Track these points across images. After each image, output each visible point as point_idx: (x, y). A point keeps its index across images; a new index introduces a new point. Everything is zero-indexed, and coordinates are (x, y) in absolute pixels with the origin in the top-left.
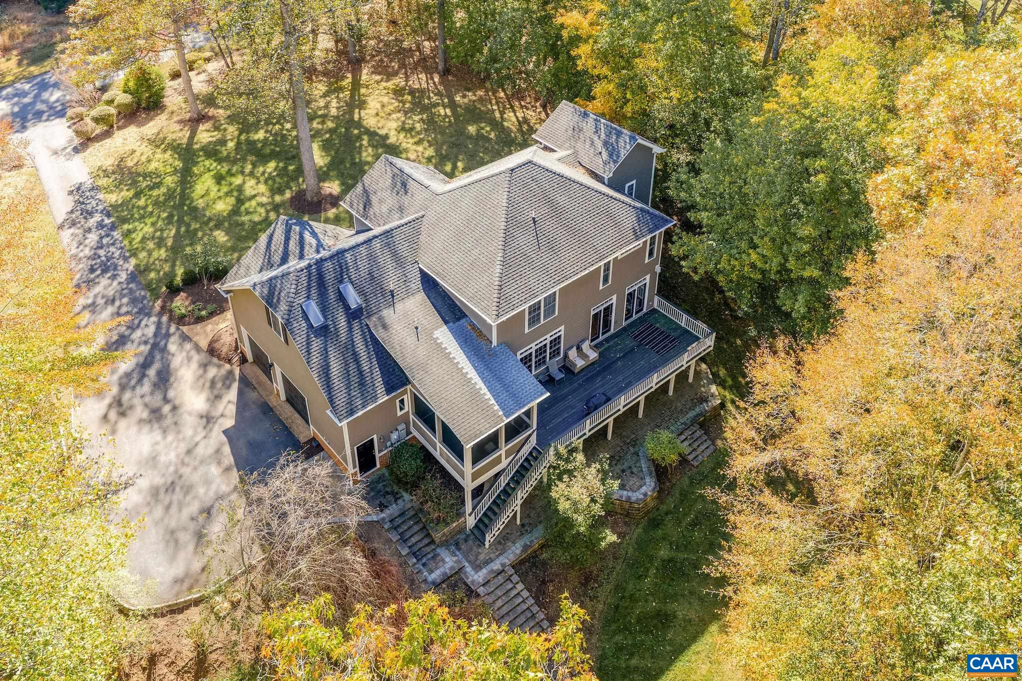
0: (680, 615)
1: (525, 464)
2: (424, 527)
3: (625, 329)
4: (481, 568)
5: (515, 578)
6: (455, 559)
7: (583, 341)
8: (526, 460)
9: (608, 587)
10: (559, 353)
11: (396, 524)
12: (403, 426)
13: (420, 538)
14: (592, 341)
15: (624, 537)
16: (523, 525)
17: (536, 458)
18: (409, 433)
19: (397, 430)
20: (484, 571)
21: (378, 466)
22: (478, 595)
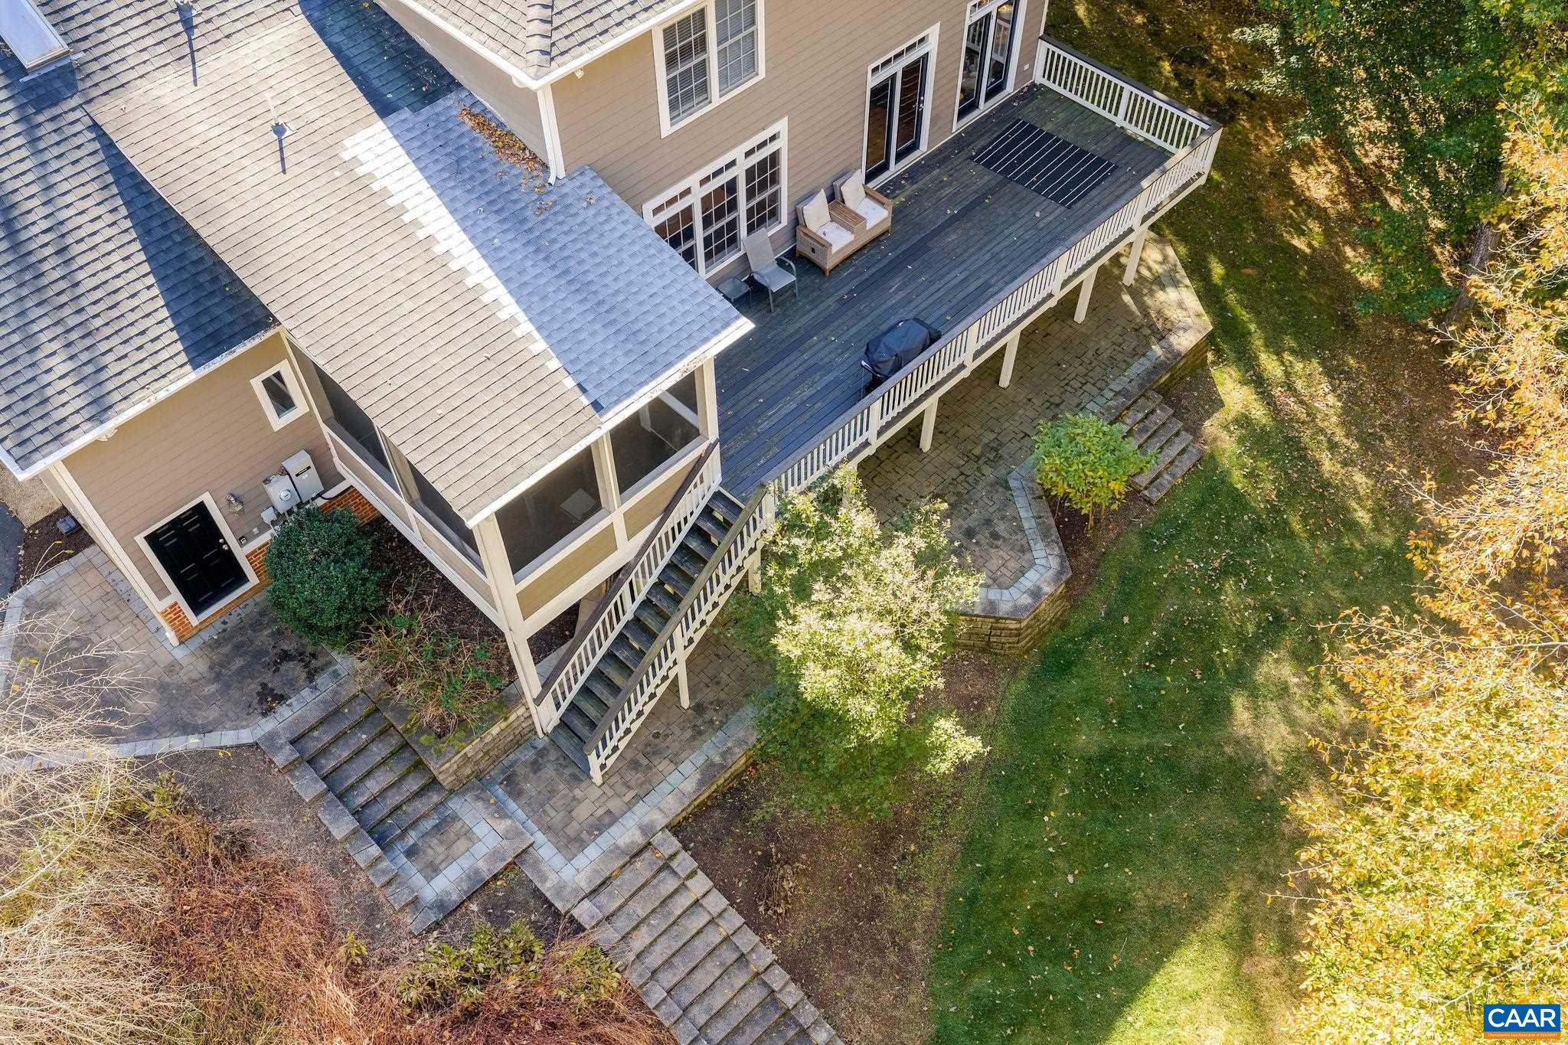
0: (1139, 897)
1: (694, 545)
2: (405, 746)
3: (959, 142)
4: (582, 845)
5: (685, 862)
6: (503, 825)
7: (845, 174)
8: (696, 530)
9: (947, 849)
10: (774, 214)
11: (312, 746)
12: (303, 460)
13: (392, 777)
14: (869, 177)
15: (979, 707)
16: (698, 709)
17: (725, 526)
18: (329, 477)
19: (284, 472)
20: (593, 852)
21: (253, 580)
22: (577, 928)
